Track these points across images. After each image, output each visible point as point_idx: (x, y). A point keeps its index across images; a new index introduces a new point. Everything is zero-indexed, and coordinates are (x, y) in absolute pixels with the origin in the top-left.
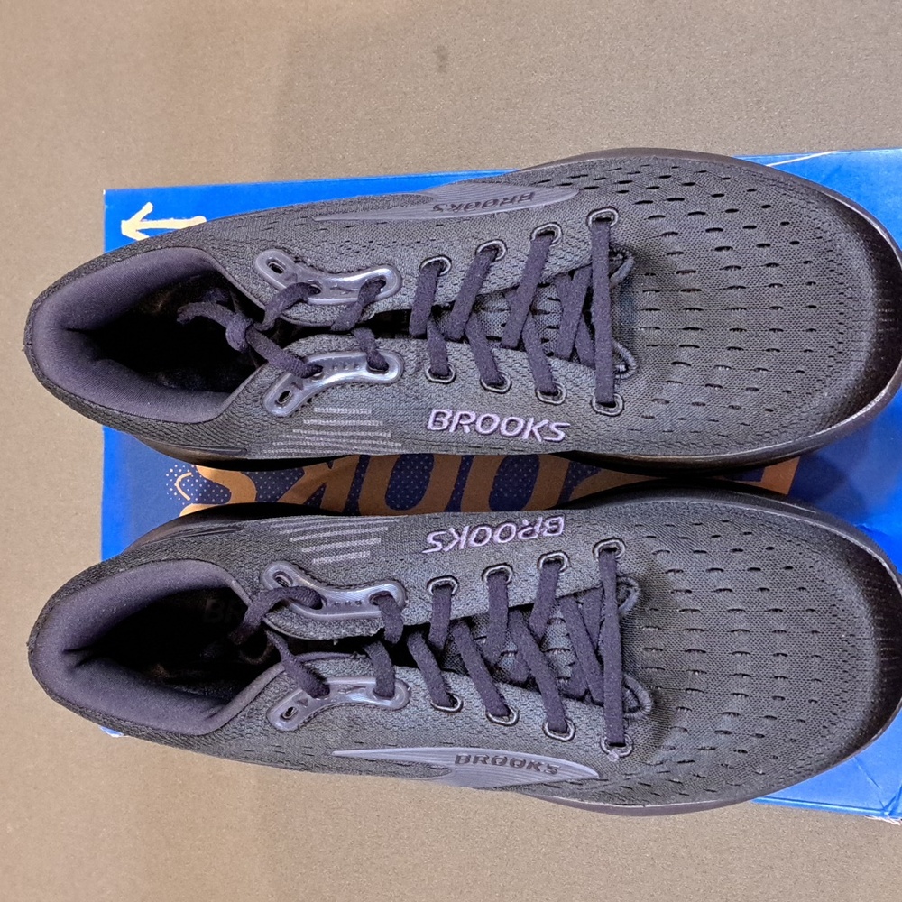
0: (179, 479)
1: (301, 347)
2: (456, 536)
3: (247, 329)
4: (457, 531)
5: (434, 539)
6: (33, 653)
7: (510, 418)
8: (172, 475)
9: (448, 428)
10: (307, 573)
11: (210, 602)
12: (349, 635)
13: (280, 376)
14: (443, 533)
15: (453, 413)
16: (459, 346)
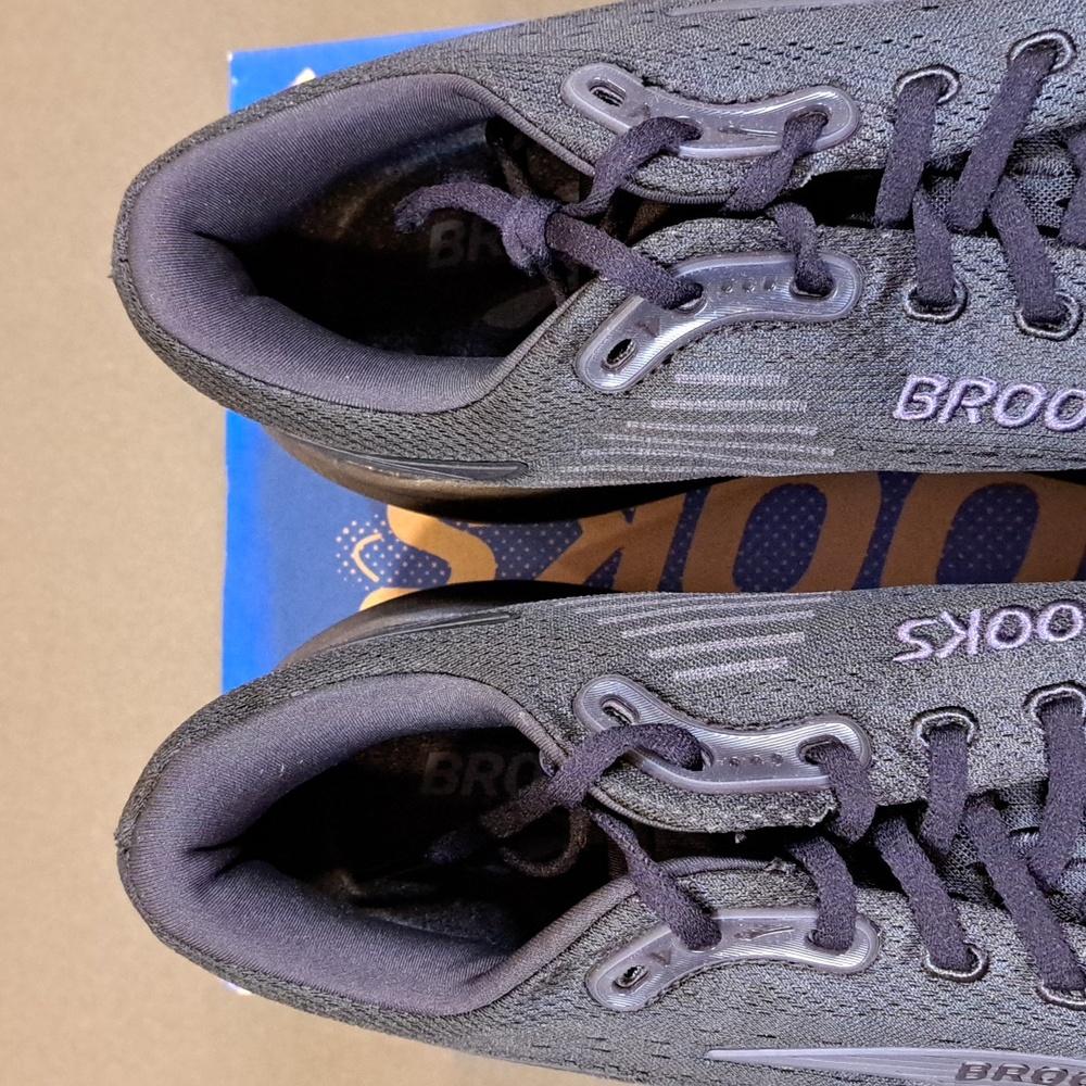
0: (360, 546)
1: (665, 243)
2: (957, 629)
3: (549, 219)
4: (957, 619)
5: (913, 634)
6: (128, 852)
7: (1070, 391)
8: (346, 538)
9: (935, 415)
10: (664, 698)
11: (433, 758)
12: (767, 823)
13: (616, 306)
14: (928, 622)
15: (951, 384)
16: (975, 243)
